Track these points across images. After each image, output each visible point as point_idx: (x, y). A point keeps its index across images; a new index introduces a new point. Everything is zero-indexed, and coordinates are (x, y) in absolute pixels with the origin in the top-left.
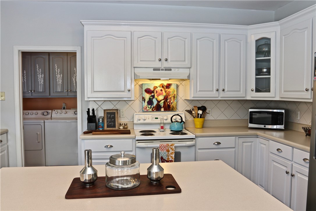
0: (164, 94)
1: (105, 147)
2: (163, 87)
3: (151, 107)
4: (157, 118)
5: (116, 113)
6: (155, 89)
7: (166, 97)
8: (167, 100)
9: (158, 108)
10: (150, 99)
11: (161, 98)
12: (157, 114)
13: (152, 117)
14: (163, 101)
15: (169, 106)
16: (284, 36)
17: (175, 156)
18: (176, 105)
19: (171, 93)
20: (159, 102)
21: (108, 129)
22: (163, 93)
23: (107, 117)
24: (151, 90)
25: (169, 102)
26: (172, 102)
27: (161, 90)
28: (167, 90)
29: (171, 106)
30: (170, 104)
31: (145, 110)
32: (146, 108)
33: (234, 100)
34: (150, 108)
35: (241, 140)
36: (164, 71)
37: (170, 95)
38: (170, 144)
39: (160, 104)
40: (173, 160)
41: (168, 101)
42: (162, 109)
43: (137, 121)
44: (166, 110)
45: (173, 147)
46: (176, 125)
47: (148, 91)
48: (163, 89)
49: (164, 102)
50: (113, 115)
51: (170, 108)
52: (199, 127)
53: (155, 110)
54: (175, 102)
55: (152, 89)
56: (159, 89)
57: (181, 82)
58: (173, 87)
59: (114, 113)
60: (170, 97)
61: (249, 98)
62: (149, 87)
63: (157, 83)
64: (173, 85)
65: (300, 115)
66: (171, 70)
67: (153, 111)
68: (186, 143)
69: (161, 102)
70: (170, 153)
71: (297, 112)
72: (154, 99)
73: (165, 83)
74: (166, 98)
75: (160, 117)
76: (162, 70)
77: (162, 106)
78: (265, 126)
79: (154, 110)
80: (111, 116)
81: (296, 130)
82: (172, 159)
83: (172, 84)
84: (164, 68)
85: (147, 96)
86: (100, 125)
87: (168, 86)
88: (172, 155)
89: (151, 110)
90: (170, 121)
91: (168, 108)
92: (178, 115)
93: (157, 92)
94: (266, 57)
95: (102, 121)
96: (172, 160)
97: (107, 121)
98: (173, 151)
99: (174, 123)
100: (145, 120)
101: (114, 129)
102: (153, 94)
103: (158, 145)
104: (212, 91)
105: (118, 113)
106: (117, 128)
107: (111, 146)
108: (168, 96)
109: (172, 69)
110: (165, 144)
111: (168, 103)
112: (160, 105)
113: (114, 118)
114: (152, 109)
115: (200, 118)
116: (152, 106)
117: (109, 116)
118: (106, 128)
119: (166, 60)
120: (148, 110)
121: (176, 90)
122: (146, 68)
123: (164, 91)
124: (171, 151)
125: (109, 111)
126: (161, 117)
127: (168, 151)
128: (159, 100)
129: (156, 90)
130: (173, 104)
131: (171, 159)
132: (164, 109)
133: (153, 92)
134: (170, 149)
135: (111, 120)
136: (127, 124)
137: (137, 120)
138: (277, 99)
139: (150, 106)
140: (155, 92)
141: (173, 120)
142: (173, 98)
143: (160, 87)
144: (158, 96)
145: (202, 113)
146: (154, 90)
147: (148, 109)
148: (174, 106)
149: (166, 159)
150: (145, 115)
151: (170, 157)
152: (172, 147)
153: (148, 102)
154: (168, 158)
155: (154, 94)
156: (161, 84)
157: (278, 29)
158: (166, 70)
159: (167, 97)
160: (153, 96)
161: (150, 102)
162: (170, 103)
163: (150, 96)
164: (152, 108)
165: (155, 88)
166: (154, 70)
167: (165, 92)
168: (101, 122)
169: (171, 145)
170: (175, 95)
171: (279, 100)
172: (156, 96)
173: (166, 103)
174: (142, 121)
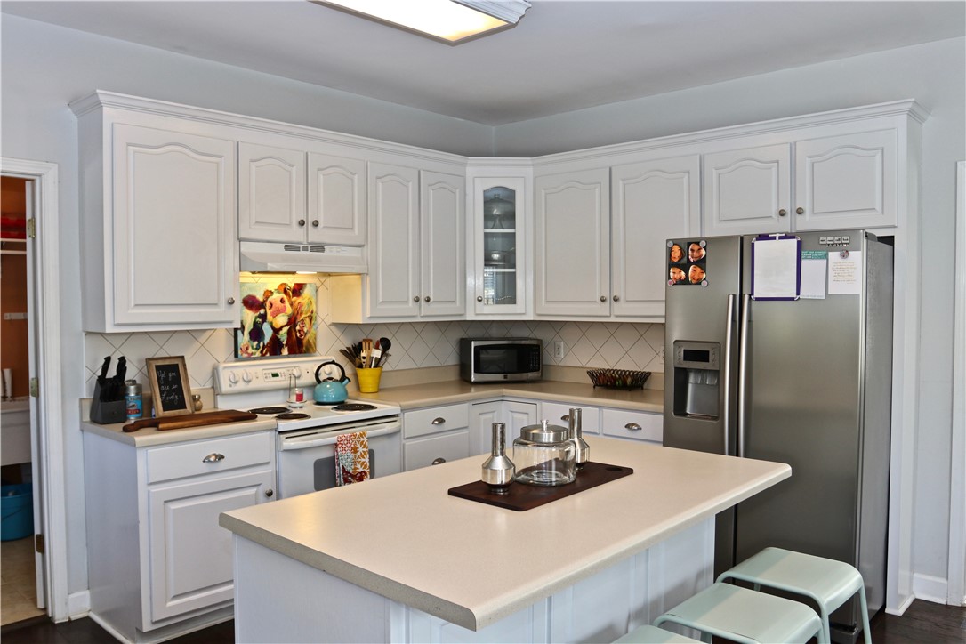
0: (289, 310)
1: (204, 461)
2: (285, 292)
3: (258, 345)
4: (275, 375)
5: (180, 366)
6: (267, 298)
7: (293, 319)
8: (295, 326)
9: (274, 349)
10: (255, 323)
11: (281, 320)
12: (273, 364)
13: (265, 372)
14: (286, 329)
15: (299, 341)
16: (545, 189)
17: (370, 462)
18: (315, 338)
19: (304, 308)
20: (276, 331)
21: (169, 413)
22: (285, 307)
23: (159, 378)
24: (257, 301)
25: (299, 331)
26: (305, 330)
27: (282, 301)
28: (295, 298)
29: (305, 342)
30: (301, 336)
31: (245, 355)
32: (247, 349)
33: (428, 322)
34: (257, 349)
35: (478, 409)
36: (308, 253)
37: (301, 314)
38: (358, 434)
39: (279, 336)
40: (366, 470)
41: (298, 328)
42: (285, 351)
43: (231, 386)
44: (293, 352)
45: (365, 439)
46: (330, 389)
47: (250, 303)
48: (285, 298)
49: (289, 333)
50: (174, 374)
51: (302, 346)
52: (371, 390)
53: (268, 355)
54: (313, 331)
55: (260, 298)
56: (276, 297)
57: (322, 280)
58: (307, 292)
59: (175, 368)
60: (302, 318)
61: (470, 317)
62: (253, 293)
63: (273, 282)
64: (308, 286)
65: (564, 347)
66: (322, 249)
67: (263, 356)
68: (384, 427)
69: (281, 332)
70: (359, 454)
71: (557, 343)
72: (265, 324)
73: (291, 281)
74: (292, 321)
75: (282, 371)
76: (305, 249)
77: (284, 343)
78: (505, 377)
79: (266, 353)
80: (167, 375)
81: (558, 380)
82: (365, 467)
83: (305, 284)
84: (309, 243)
85: (250, 317)
86: (131, 404)
87: (298, 290)
88: (363, 460)
89: (258, 354)
90: (314, 380)
91: (299, 346)
92: (333, 362)
93: (272, 305)
94: (496, 228)
95: (137, 394)
96: (364, 472)
97: (161, 392)
98: (365, 450)
99: (323, 384)
100: (249, 382)
101: (182, 412)
102: (262, 311)
103: (334, 439)
104: (406, 302)
105: (185, 365)
106: (189, 410)
107: (220, 457)
108: (298, 316)
109: (326, 247)
110: (347, 433)
111: (298, 335)
112: (279, 339)
113: (177, 380)
114: (262, 352)
115: (375, 367)
116: (261, 344)
117: (163, 376)
118: (159, 411)
119: (316, 224)
120: (252, 354)
121: (313, 300)
122: (268, 242)
123: (287, 304)
124: (361, 450)
125: (160, 363)
126: (284, 370)
127: (355, 450)
128: (278, 327)
129: (269, 299)
130: (308, 336)
131: (361, 470)
132: (289, 351)
133: (262, 305)
134: (358, 446)
135: (170, 387)
136: (199, 397)
137: (230, 383)
138: (530, 317)
139: (256, 343)
140: (268, 305)
141: (322, 377)
142: (307, 321)
143: (279, 292)
144: (274, 315)
145: (382, 356)
146: (265, 301)
147: (250, 351)
148: (311, 341)
149: (351, 471)
150: (248, 370)
151: (359, 466)
152: (362, 439)
153: (250, 333)
154: (355, 468)
155: (266, 312)
156: (282, 284)
157: (529, 172)
158: (313, 249)
159: (296, 318)
160: (264, 317)
161: (256, 334)
162: (302, 333)
163: (256, 318)
164: (260, 350)
165: (268, 293)
166: (288, 247)
167: (291, 305)
168: (132, 395)
169: (361, 435)
170: (312, 312)
171: (532, 319)
172: (269, 317)
173: (294, 334)
174: (241, 386)
